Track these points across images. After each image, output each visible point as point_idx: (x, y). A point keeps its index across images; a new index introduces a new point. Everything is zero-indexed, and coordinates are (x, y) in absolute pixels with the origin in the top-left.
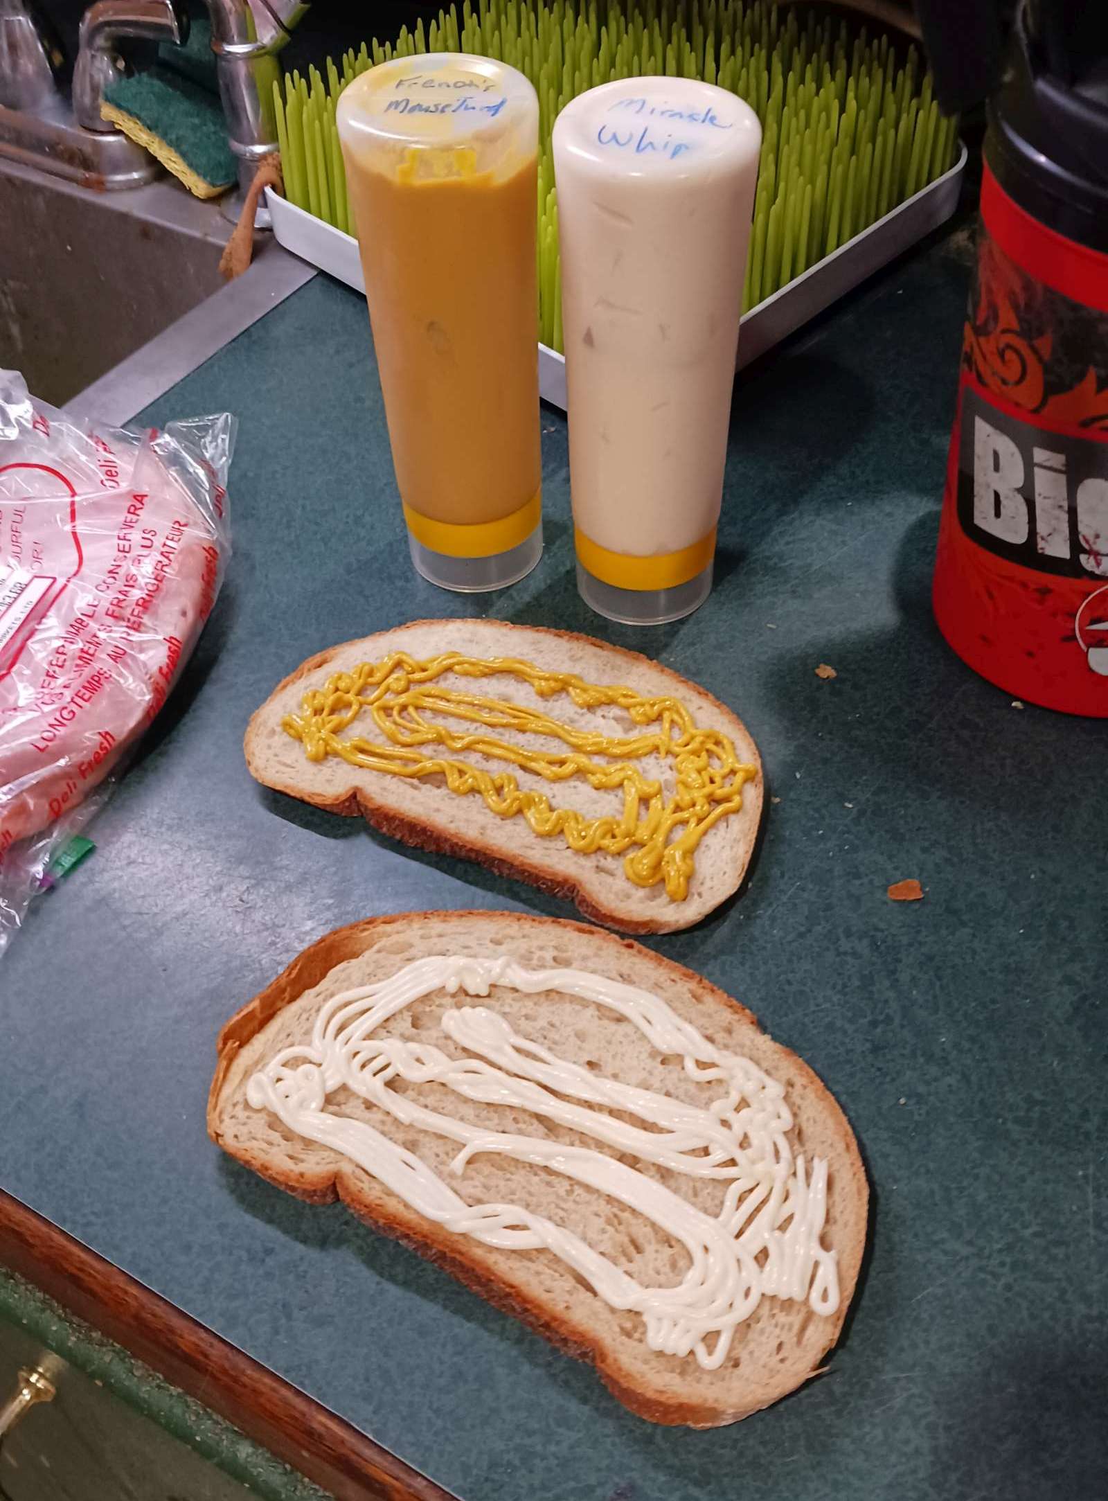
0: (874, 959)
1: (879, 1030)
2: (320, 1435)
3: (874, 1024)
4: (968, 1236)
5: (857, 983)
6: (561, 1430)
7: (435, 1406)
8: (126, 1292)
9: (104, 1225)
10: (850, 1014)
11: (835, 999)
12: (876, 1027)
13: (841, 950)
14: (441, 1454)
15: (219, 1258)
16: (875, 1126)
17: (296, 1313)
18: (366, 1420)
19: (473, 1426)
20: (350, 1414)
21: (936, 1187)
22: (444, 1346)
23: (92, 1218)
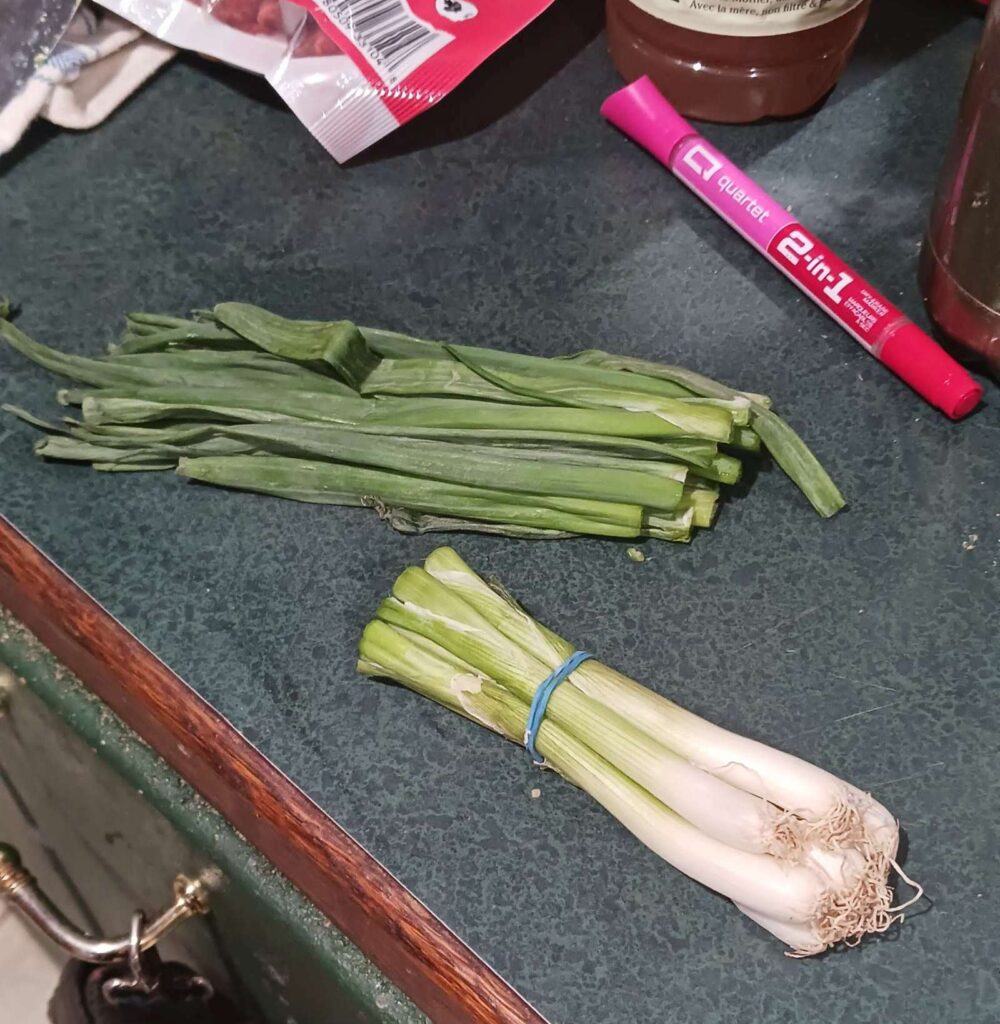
0: (888, 404)
1: (873, 469)
2: (194, 727)
3: (870, 463)
4: (916, 674)
5: (862, 424)
6: (430, 764)
7: (312, 719)
8: (37, 570)
9: (30, 507)
10: (845, 450)
11: (834, 435)
12: (870, 466)
13: (855, 391)
14: (307, 761)
15: (134, 554)
16: (842, 555)
17: (197, 614)
18: (241, 719)
19: (345, 744)
20: (226, 711)
21: (893, 621)
22: (335, 670)
23: (20, 500)
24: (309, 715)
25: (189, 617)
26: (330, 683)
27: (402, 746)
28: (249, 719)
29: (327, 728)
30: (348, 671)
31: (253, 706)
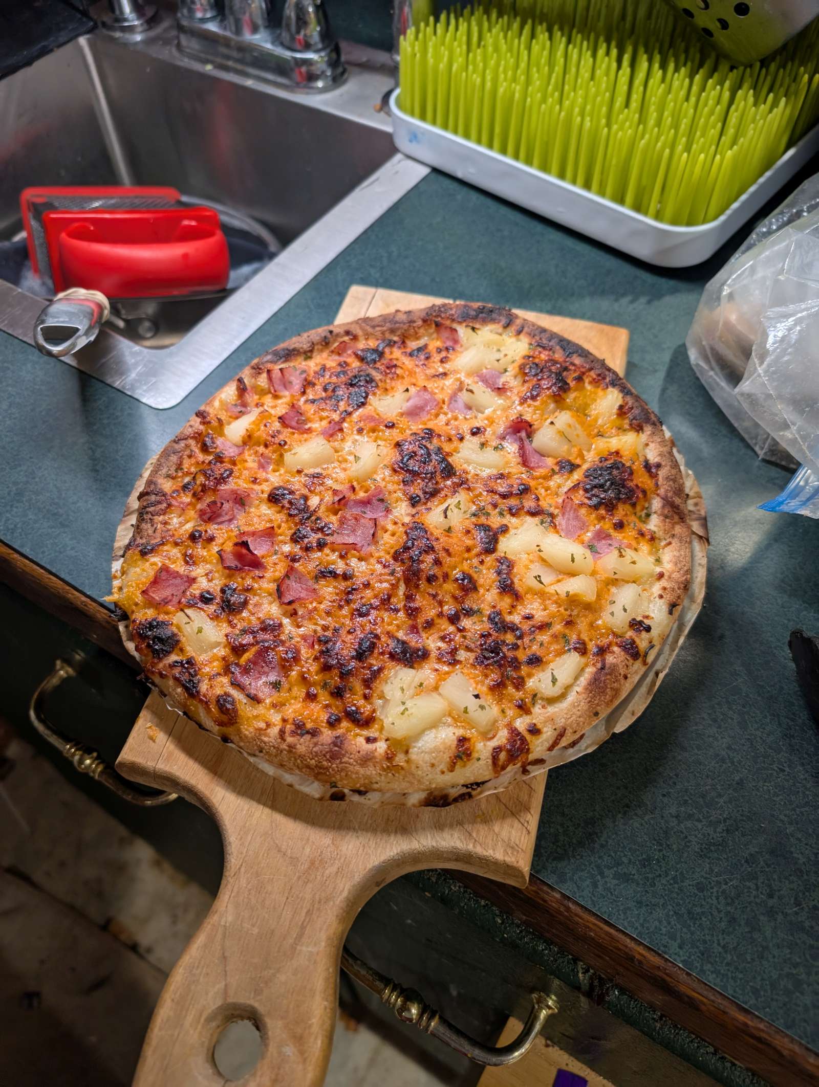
24: (718, 940)
25: (602, 874)
26: (720, 912)
27: (791, 953)
28: (681, 953)
29: (735, 949)
30: (726, 898)
31: (679, 941)
